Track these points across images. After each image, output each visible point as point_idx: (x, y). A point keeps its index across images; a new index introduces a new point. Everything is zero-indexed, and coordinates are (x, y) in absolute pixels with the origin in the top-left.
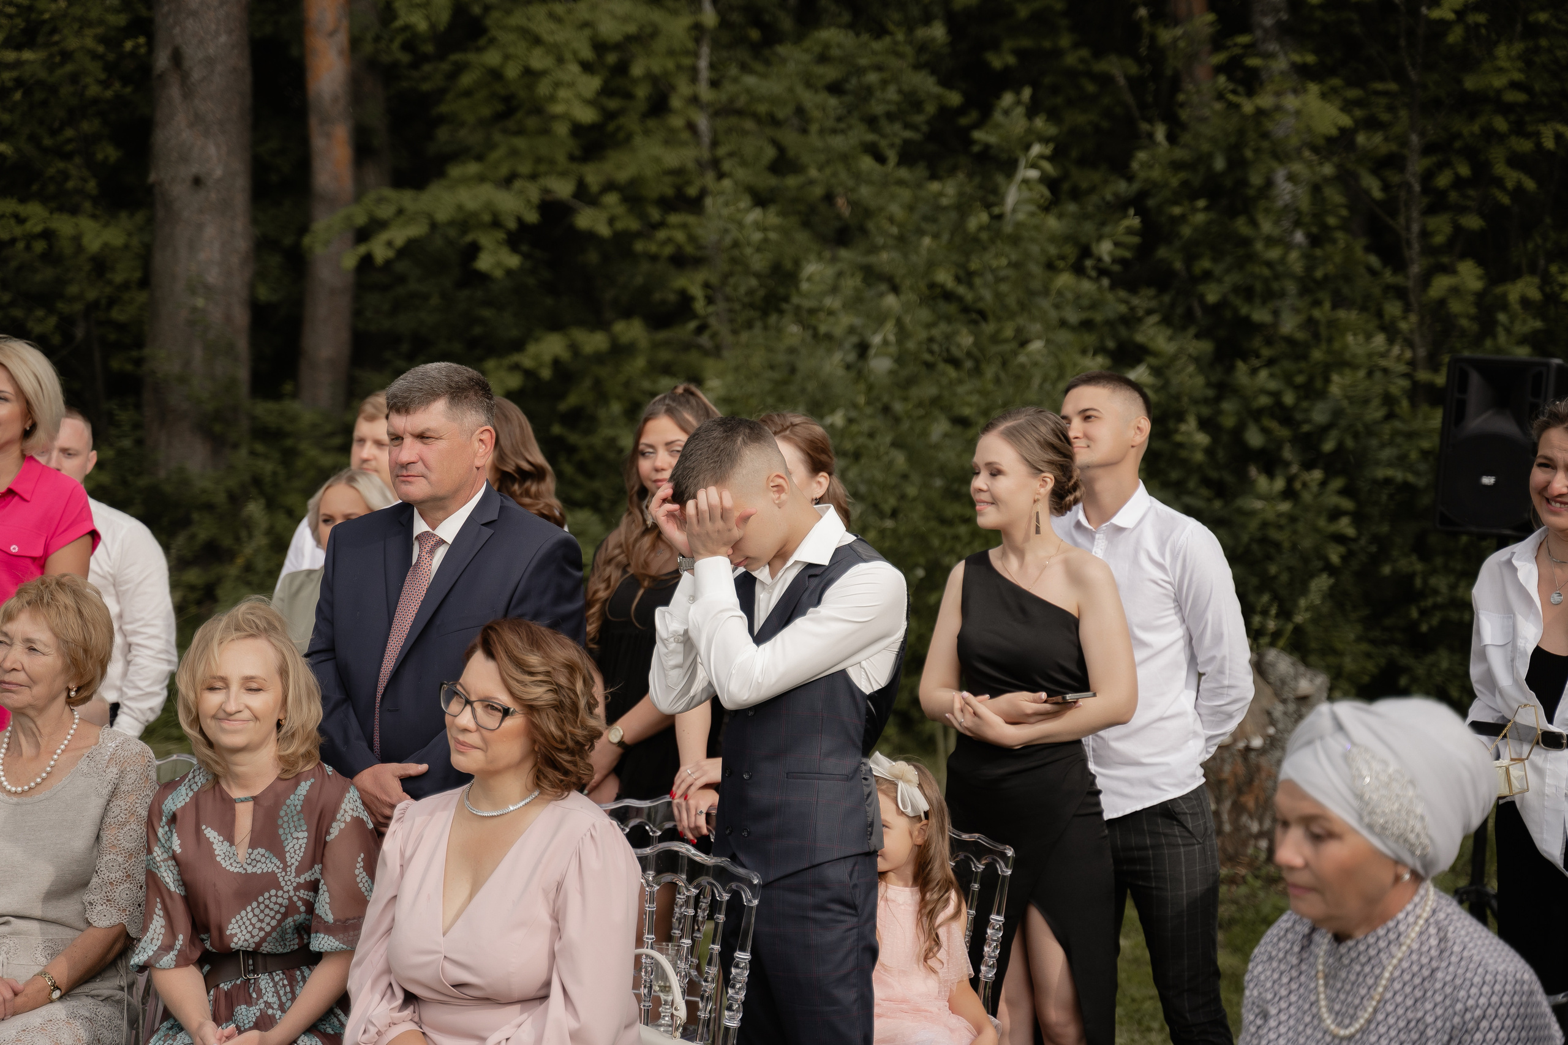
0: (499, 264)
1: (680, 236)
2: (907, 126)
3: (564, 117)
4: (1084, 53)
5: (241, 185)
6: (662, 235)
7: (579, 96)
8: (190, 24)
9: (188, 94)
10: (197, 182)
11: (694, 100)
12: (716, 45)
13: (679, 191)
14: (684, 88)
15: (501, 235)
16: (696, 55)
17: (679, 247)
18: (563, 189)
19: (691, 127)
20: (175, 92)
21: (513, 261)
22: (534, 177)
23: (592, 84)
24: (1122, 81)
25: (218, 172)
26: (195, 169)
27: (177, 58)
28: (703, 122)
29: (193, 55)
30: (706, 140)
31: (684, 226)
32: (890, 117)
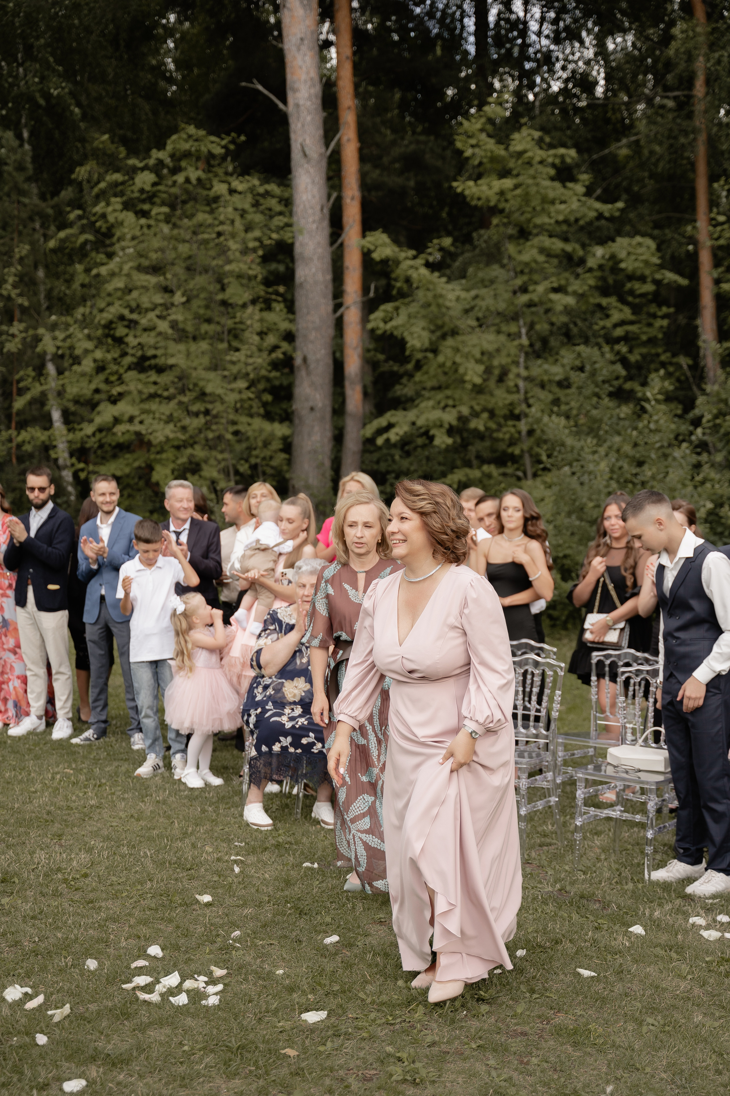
0: (444, 442)
1: (513, 430)
2: (611, 386)
3: (470, 381)
4: (669, 354)
5: (329, 410)
6: (505, 429)
7: (475, 373)
8: (310, 346)
9: (309, 373)
10: (312, 409)
11: (518, 375)
12: (527, 354)
13: (511, 412)
14: (514, 370)
15: (444, 430)
16: (520, 357)
17: (512, 435)
18: (465, 411)
19: (516, 386)
20: (303, 373)
21: (450, 441)
22: (454, 406)
23: (480, 368)
24: (685, 367)
25: (320, 405)
26: (311, 404)
27: (305, 360)
28: (521, 384)
29: (311, 358)
30: (522, 391)
31: (514, 426)
32: (604, 382)
